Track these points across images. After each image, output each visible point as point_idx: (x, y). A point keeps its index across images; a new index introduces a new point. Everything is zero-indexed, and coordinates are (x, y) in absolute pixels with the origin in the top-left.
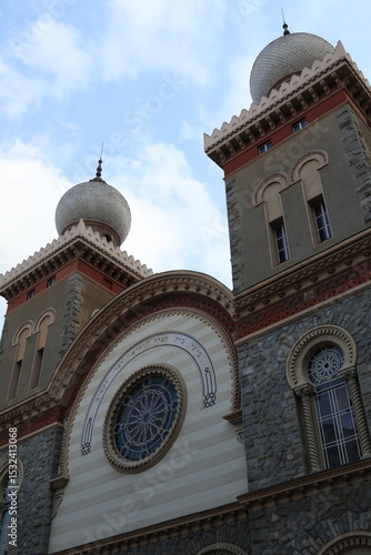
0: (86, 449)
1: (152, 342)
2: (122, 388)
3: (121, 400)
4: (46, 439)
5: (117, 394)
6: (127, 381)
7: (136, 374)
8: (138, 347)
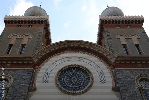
0: (46, 81)
1: (77, 59)
2: (65, 67)
3: (63, 71)
4: (27, 72)
5: (62, 69)
6: (67, 66)
7: (71, 65)
8: (71, 58)
